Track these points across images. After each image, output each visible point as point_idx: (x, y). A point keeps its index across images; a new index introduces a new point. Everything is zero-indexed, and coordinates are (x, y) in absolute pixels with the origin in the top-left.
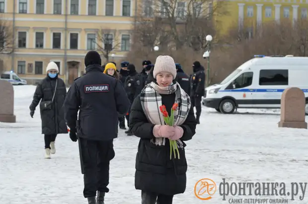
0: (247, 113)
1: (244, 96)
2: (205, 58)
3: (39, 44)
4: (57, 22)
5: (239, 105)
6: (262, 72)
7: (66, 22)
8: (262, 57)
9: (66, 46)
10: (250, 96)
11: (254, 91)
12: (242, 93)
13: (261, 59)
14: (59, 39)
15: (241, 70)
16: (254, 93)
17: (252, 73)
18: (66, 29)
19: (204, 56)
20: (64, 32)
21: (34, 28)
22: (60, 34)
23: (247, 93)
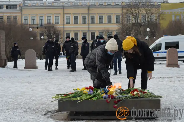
0: (160, 64)
1: (158, 55)
2: (146, 39)
3: (76, 38)
4: (84, 28)
5: (156, 60)
6: (166, 43)
7: (89, 28)
8: (166, 36)
9: (89, 38)
10: (160, 55)
11: (162, 52)
12: (157, 54)
13: (165, 37)
14: (86, 36)
15: (156, 43)
16: (162, 54)
17: (161, 44)
18: (89, 31)
19: (146, 38)
20: (88, 32)
21: (74, 31)
22: (86, 33)
23: (159, 54)
